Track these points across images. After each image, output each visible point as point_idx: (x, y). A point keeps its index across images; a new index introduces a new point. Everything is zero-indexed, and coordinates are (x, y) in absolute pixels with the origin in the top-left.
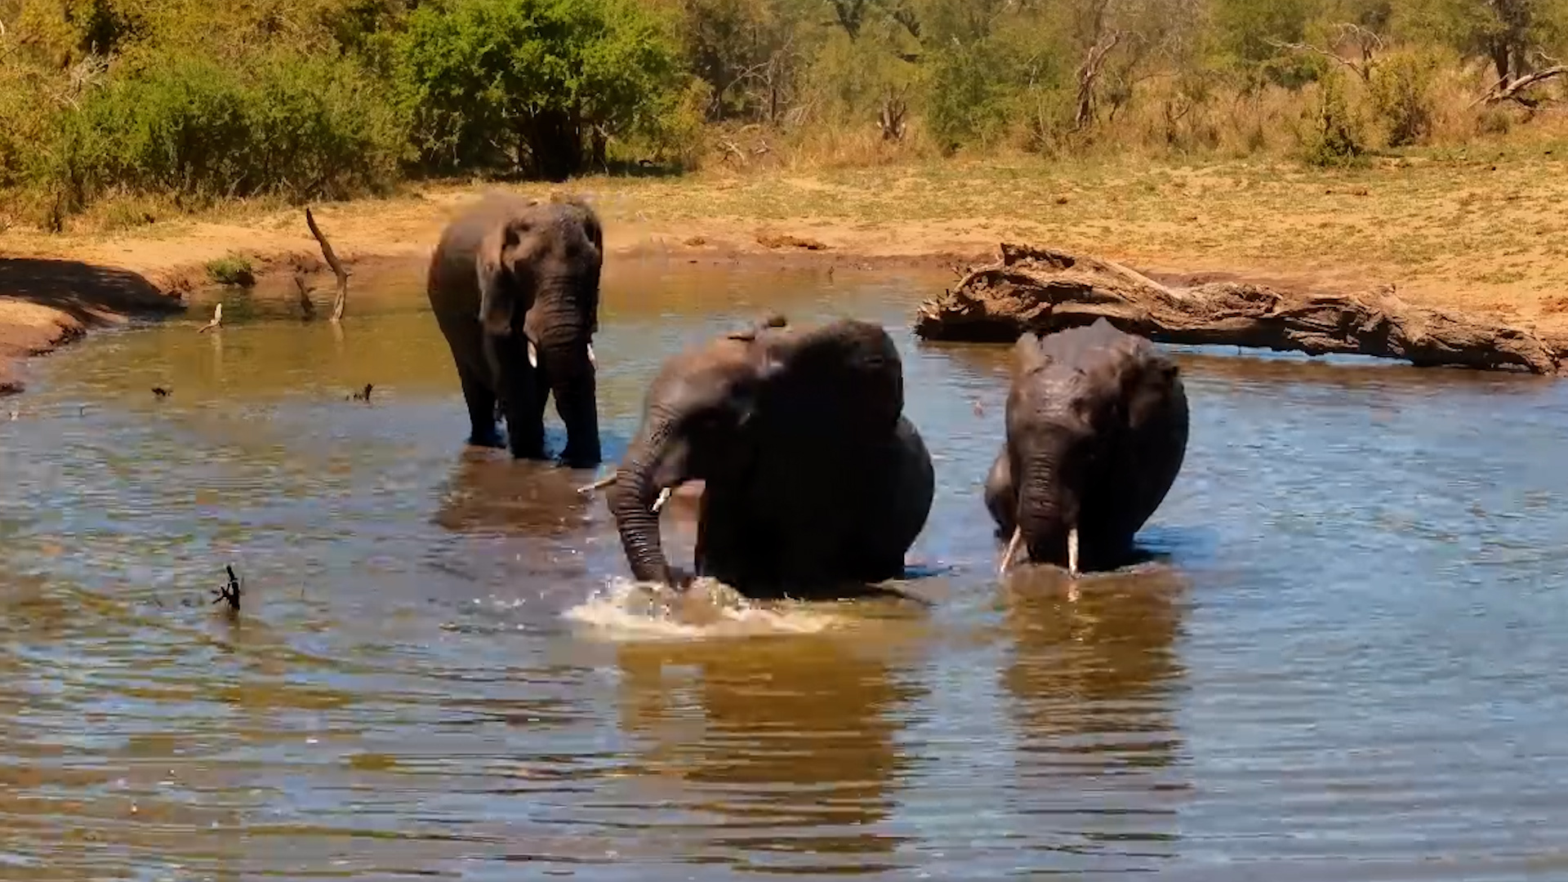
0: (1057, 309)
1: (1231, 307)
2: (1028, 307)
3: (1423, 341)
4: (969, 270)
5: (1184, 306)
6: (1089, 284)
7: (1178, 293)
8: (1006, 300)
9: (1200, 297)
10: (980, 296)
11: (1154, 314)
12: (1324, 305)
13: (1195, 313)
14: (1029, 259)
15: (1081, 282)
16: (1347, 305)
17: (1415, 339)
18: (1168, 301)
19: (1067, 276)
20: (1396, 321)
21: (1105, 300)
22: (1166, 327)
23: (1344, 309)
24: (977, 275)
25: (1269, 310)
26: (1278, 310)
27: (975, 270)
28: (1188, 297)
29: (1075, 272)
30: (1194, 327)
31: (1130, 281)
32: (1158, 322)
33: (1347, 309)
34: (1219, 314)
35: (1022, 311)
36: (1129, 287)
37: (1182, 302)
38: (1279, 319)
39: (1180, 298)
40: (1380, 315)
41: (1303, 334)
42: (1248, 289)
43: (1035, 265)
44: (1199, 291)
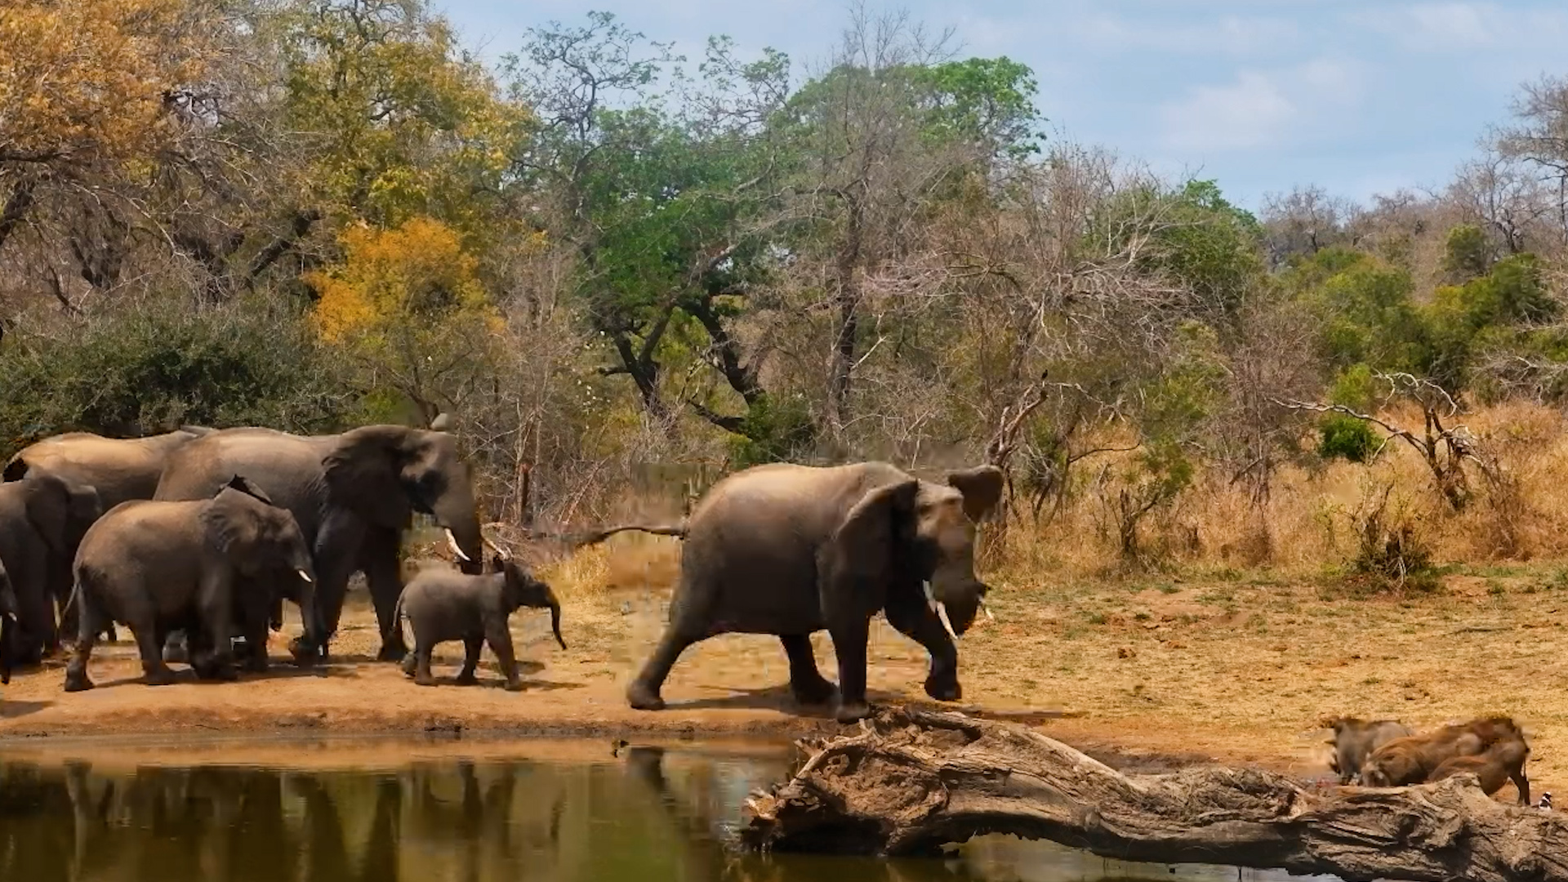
0: (957, 806)
1: (1222, 806)
2: (910, 802)
3: (1528, 863)
4: (820, 745)
5: (1150, 803)
6: (1005, 768)
7: (1141, 784)
8: (876, 791)
9: (1175, 788)
10: (836, 785)
11: (1105, 814)
12: (1367, 805)
13: (1168, 814)
14: (912, 729)
15: (991, 766)
16: (1406, 805)
17: (1515, 860)
18: (1128, 797)
19: (971, 755)
20: (1485, 831)
21: (1029, 792)
22: (1124, 835)
23: (1400, 811)
24: (832, 752)
25: (1285, 811)
26: (1297, 811)
27: (830, 745)
28: (1157, 790)
29: (981, 750)
30: (1166, 836)
31: (1066, 764)
32: (1112, 828)
33: (1406, 811)
34: (1205, 815)
35: (901, 808)
36: (1066, 774)
37: (1148, 797)
38: (1299, 825)
39: (1144, 790)
40: (1457, 821)
41: (1337, 848)
42: (1251, 778)
43: (921, 738)
44: (1175, 780)
